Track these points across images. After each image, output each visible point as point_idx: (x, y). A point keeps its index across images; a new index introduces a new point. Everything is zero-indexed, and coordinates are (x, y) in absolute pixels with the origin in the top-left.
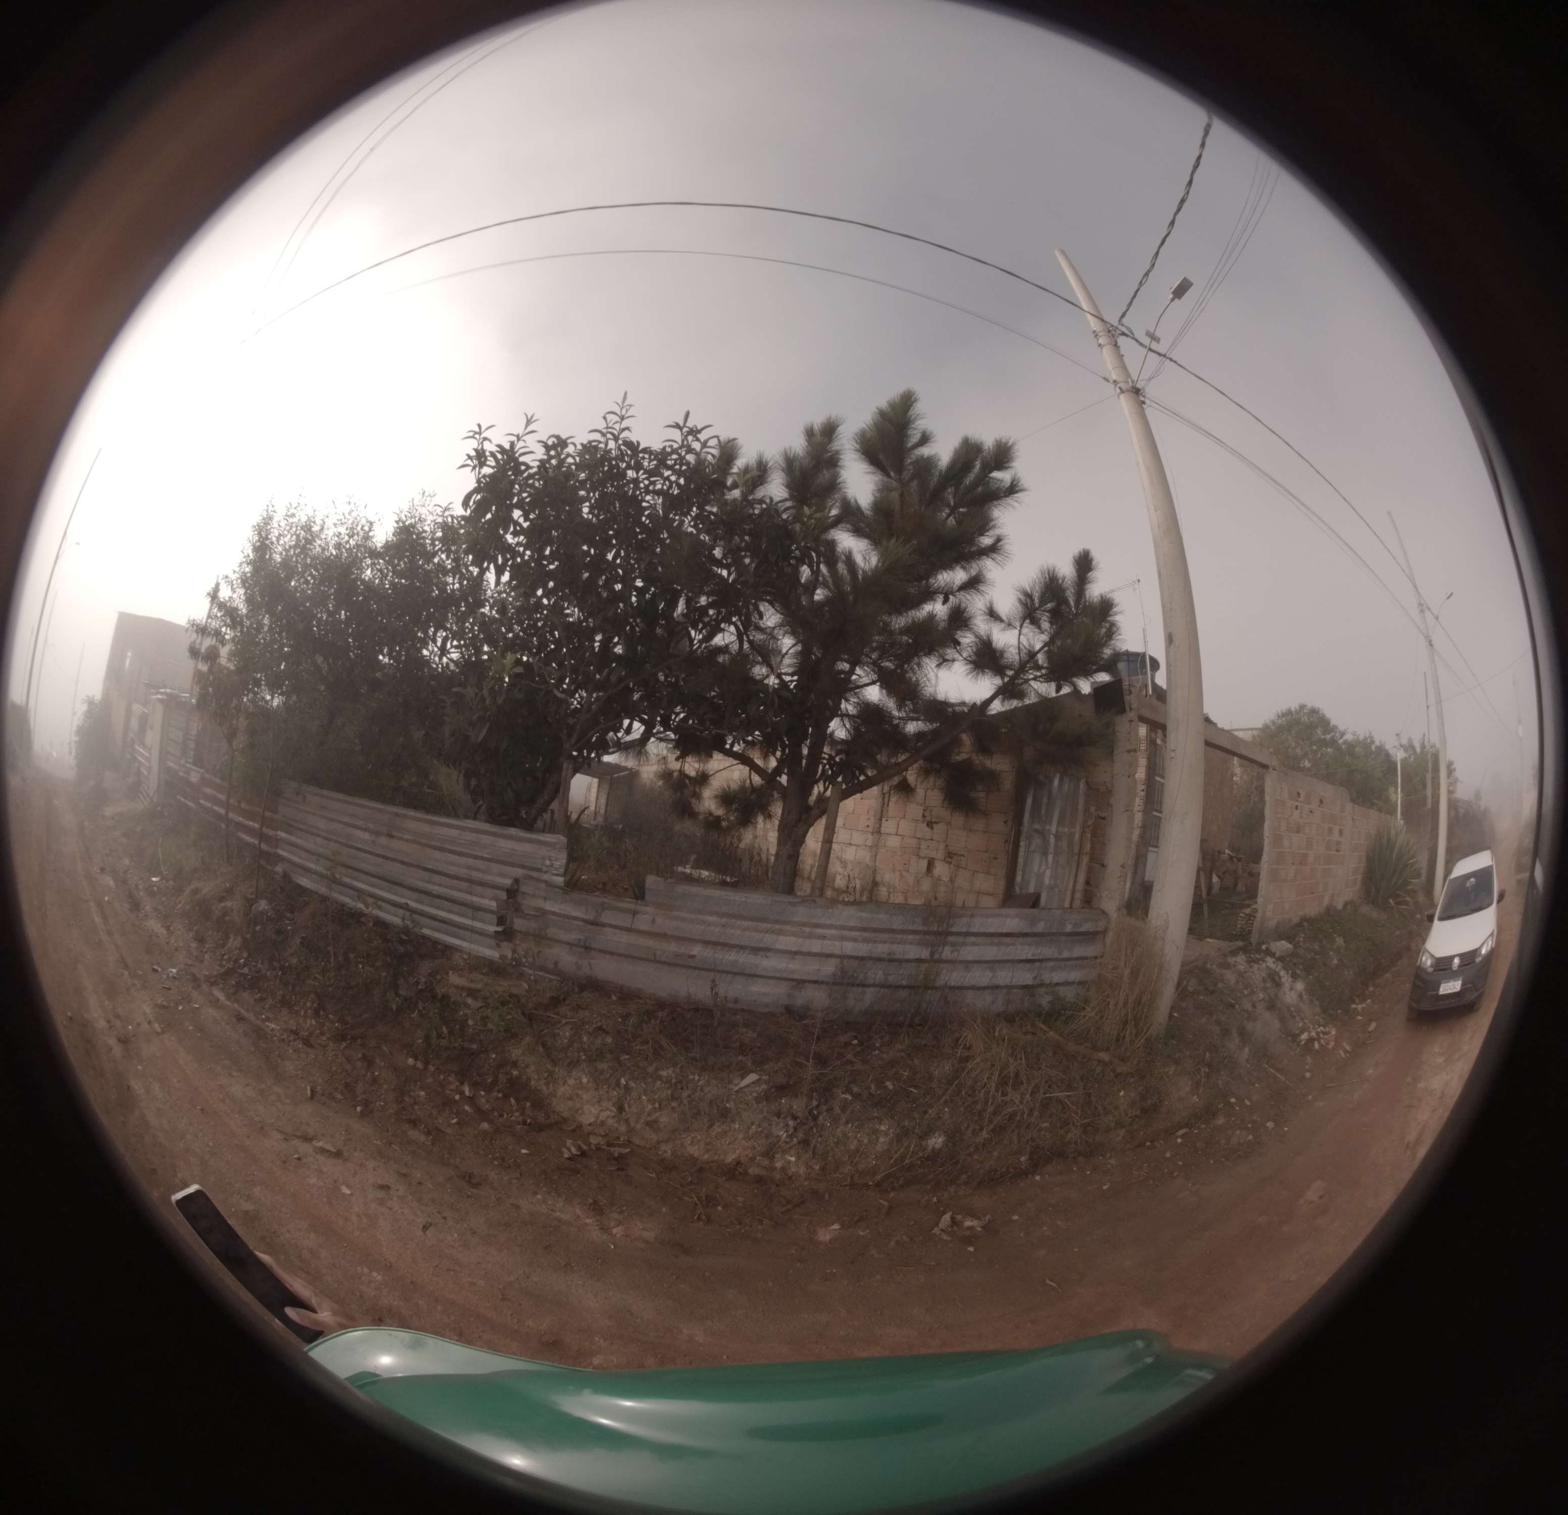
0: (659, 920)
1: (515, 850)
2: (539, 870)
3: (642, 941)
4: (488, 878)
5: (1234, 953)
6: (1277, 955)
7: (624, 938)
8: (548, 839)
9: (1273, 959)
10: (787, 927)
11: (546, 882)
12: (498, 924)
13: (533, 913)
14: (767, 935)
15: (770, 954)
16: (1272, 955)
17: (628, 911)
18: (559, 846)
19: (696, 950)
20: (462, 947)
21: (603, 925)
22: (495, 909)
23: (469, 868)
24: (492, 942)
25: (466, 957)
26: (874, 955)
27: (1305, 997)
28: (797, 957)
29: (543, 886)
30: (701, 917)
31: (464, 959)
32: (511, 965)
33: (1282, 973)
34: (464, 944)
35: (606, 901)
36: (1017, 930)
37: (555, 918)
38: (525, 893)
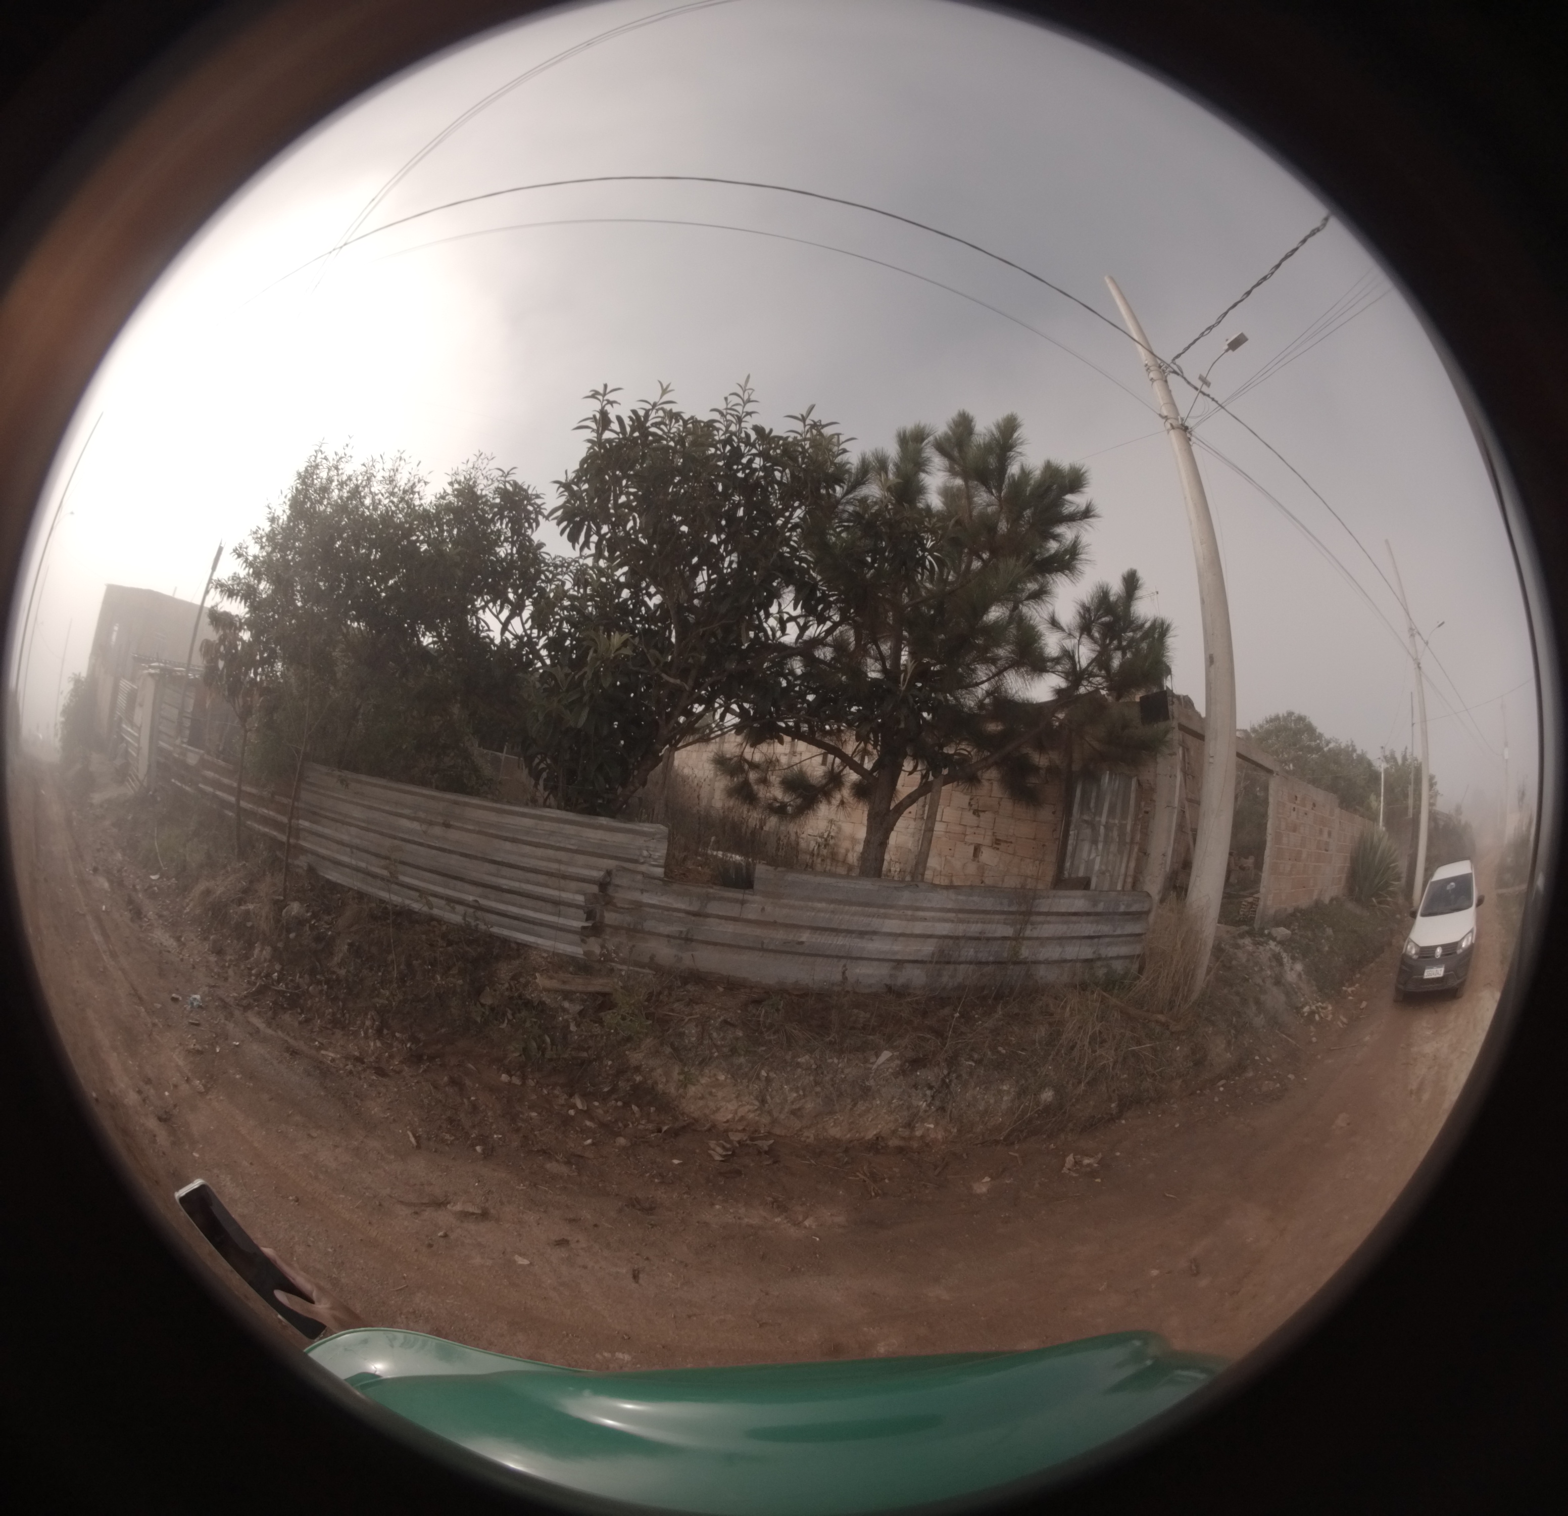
0: (769, 909)
1: (605, 840)
2: (636, 861)
3: (749, 930)
4: (572, 870)
5: (1242, 936)
6: (1278, 939)
7: (730, 928)
8: (645, 829)
9: (1275, 943)
10: (891, 911)
11: (643, 873)
12: (587, 920)
13: (626, 906)
14: (874, 919)
15: (874, 937)
16: (1274, 939)
17: (736, 901)
18: (658, 836)
19: (805, 937)
20: (538, 944)
21: (707, 916)
22: (583, 904)
23: (549, 860)
24: (577, 938)
25: (545, 955)
26: (969, 935)
27: (1304, 977)
28: (901, 939)
29: (639, 877)
30: (810, 904)
31: (543, 957)
32: (599, 961)
33: (1283, 955)
34: (540, 941)
35: (711, 891)
36: (1083, 910)
37: (652, 910)
38: (618, 886)
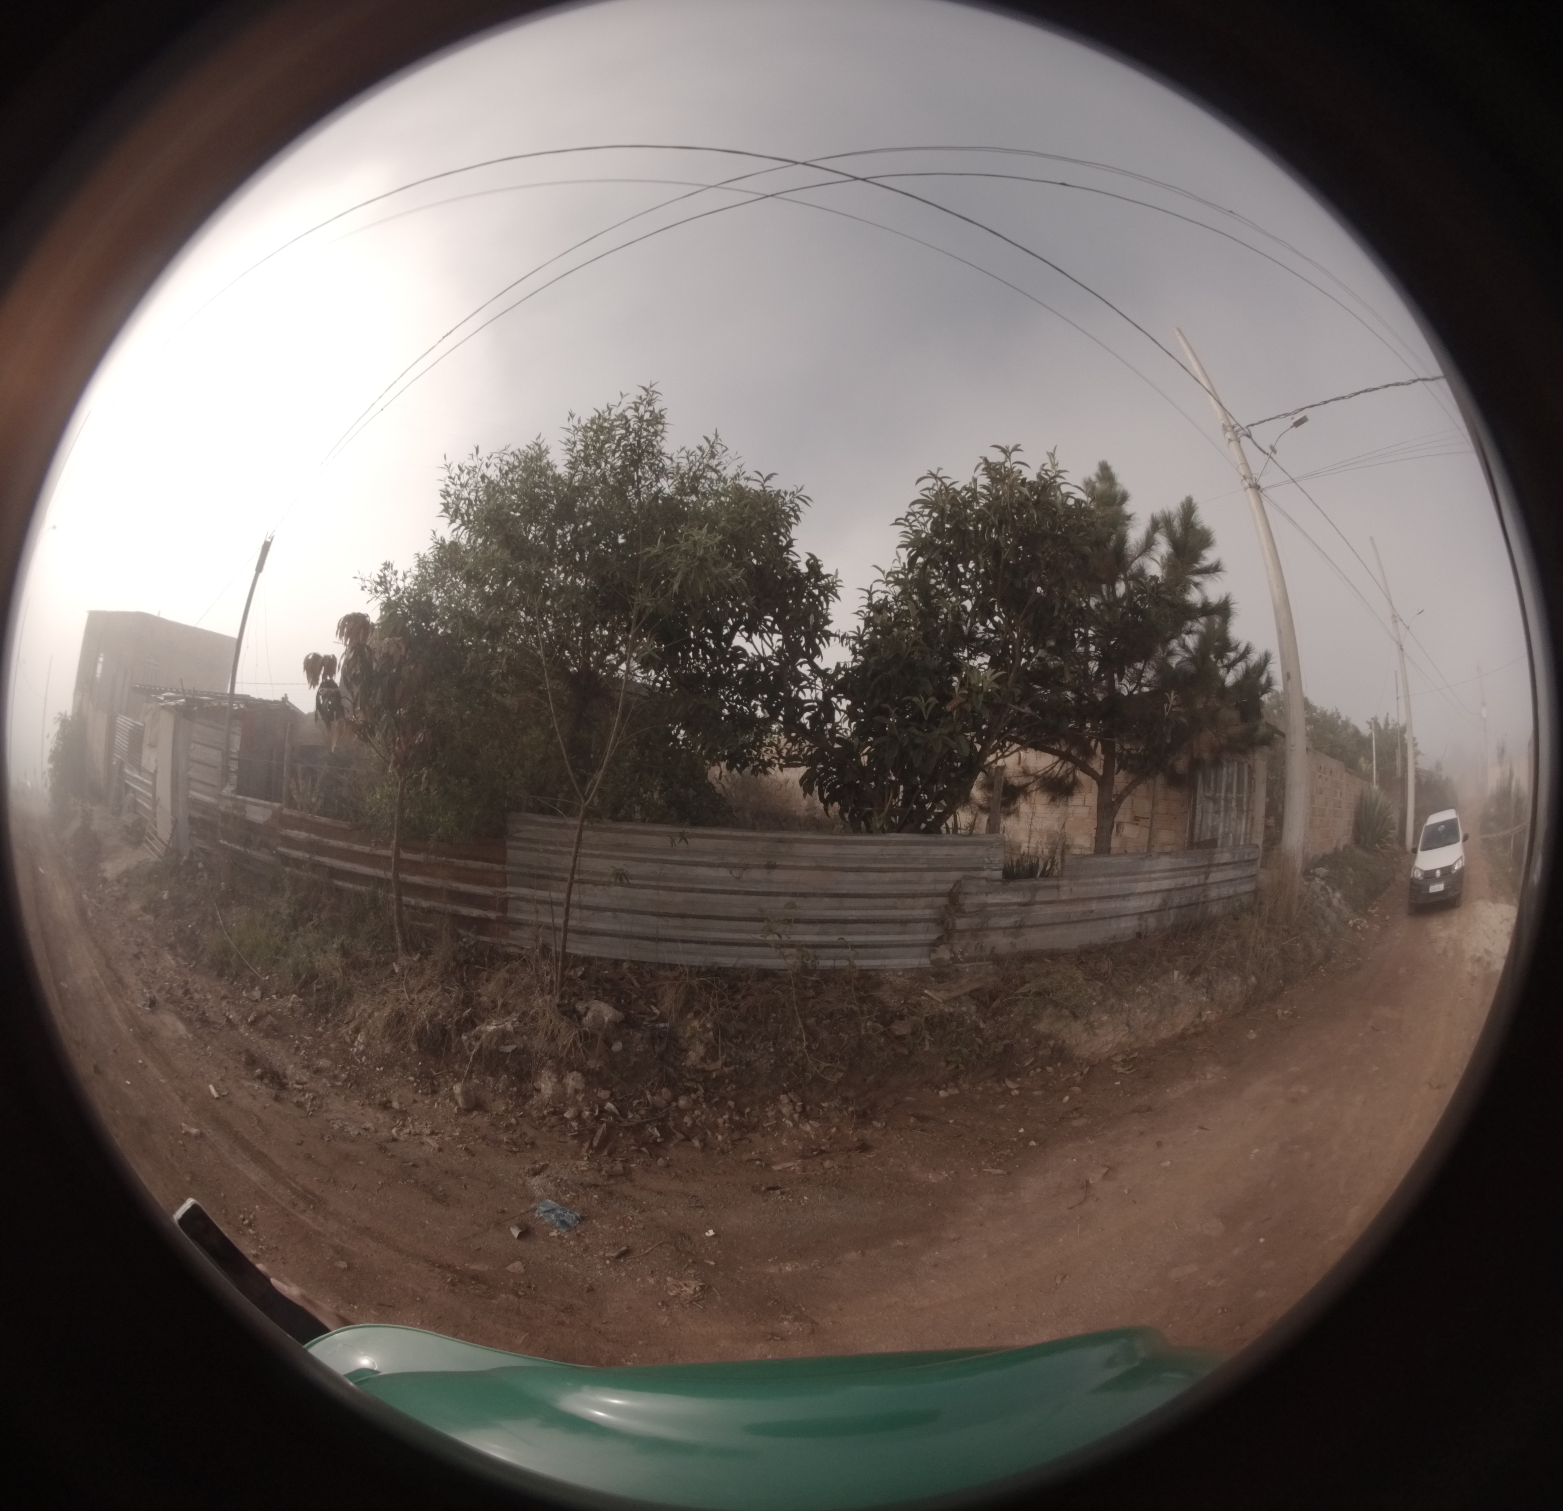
0: (1075, 889)
1: (952, 855)
2: (981, 869)
3: (1061, 909)
4: (920, 888)
7: (1049, 910)
8: (986, 839)
11: (986, 879)
12: (938, 931)
13: (974, 910)
14: (1131, 885)
15: (1132, 898)
18: (997, 844)
21: (1035, 904)
22: (930, 917)
23: (899, 882)
24: (924, 950)
25: (901, 973)
29: (983, 882)
37: (994, 909)
38: (966, 894)
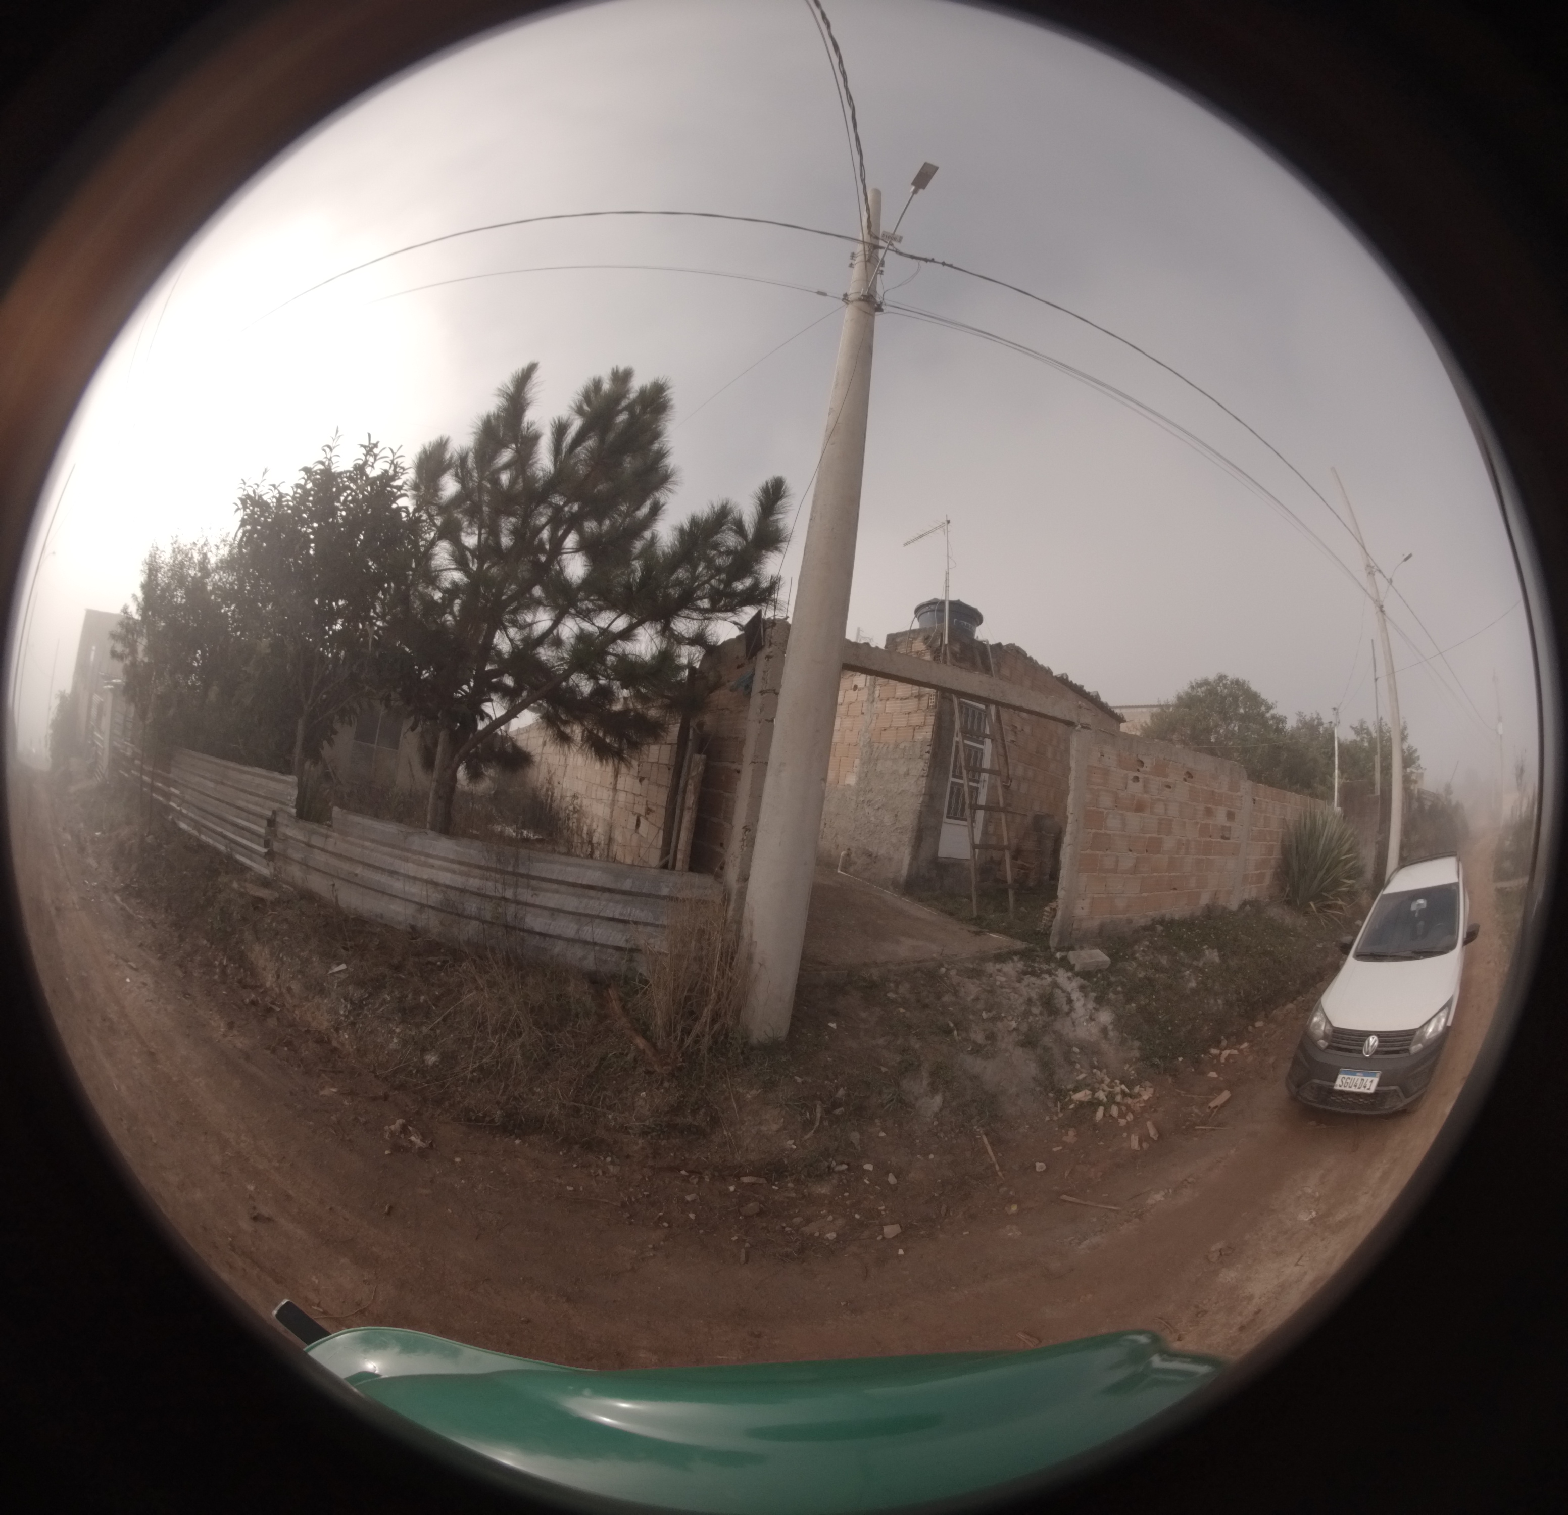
3: (332, 861)
6: (1077, 969)
9: (1070, 974)
10: (410, 855)
14: (397, 860)
15: (399, 877)
16: (1070, 967)
17: (324, 835)
18: (294, 784)
21: (313, 847)
27: (1111, 1034)
28: (417, 882)
30: (364, 843)
33: (1075, 995)
35: (314, 826)
